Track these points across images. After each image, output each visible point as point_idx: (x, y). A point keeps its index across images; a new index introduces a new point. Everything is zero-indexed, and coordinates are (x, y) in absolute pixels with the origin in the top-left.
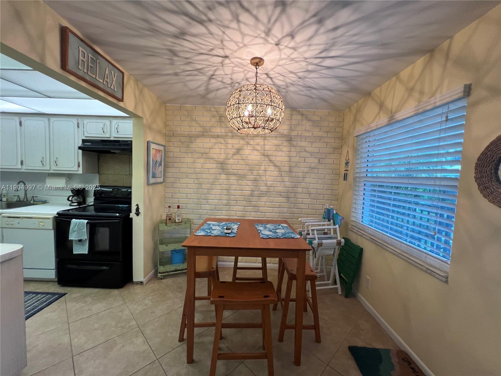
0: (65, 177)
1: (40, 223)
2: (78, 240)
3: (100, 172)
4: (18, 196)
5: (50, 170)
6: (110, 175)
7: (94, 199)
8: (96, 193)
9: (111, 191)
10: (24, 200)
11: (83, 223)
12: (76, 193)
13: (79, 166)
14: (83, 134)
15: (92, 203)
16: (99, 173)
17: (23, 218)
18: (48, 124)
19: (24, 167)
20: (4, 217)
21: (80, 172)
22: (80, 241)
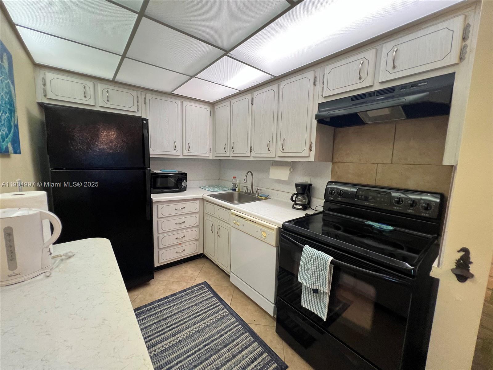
0: (290, 167)
1: (262, 232)
2: (313, 289)
3: (335, 160)
4: (247, 187)
5: (275, 157)
6: (351, 164)
7: (324, 202)
8: (328, 193)
9: (354, 192)
10: (251, 192)
11: (324, 260)
12: (301, 192)
13: (311, 150)
14: (321, 94)
15: (321, 209)
16: (332, 161)
17: (247, 220)
18: (277, 91)
19: (253, 154)
20: (232, 214)
21: (312, 159)
22: (316, 291)
